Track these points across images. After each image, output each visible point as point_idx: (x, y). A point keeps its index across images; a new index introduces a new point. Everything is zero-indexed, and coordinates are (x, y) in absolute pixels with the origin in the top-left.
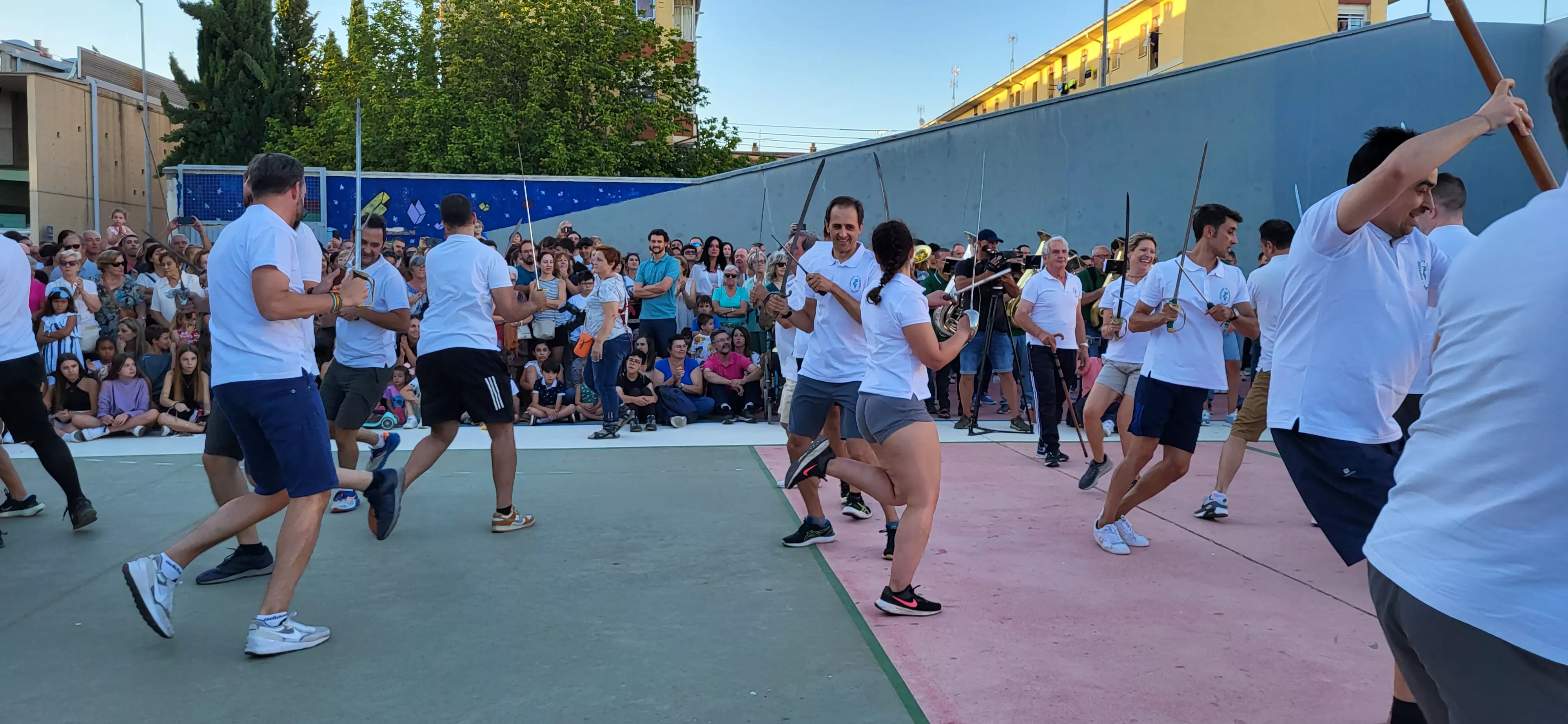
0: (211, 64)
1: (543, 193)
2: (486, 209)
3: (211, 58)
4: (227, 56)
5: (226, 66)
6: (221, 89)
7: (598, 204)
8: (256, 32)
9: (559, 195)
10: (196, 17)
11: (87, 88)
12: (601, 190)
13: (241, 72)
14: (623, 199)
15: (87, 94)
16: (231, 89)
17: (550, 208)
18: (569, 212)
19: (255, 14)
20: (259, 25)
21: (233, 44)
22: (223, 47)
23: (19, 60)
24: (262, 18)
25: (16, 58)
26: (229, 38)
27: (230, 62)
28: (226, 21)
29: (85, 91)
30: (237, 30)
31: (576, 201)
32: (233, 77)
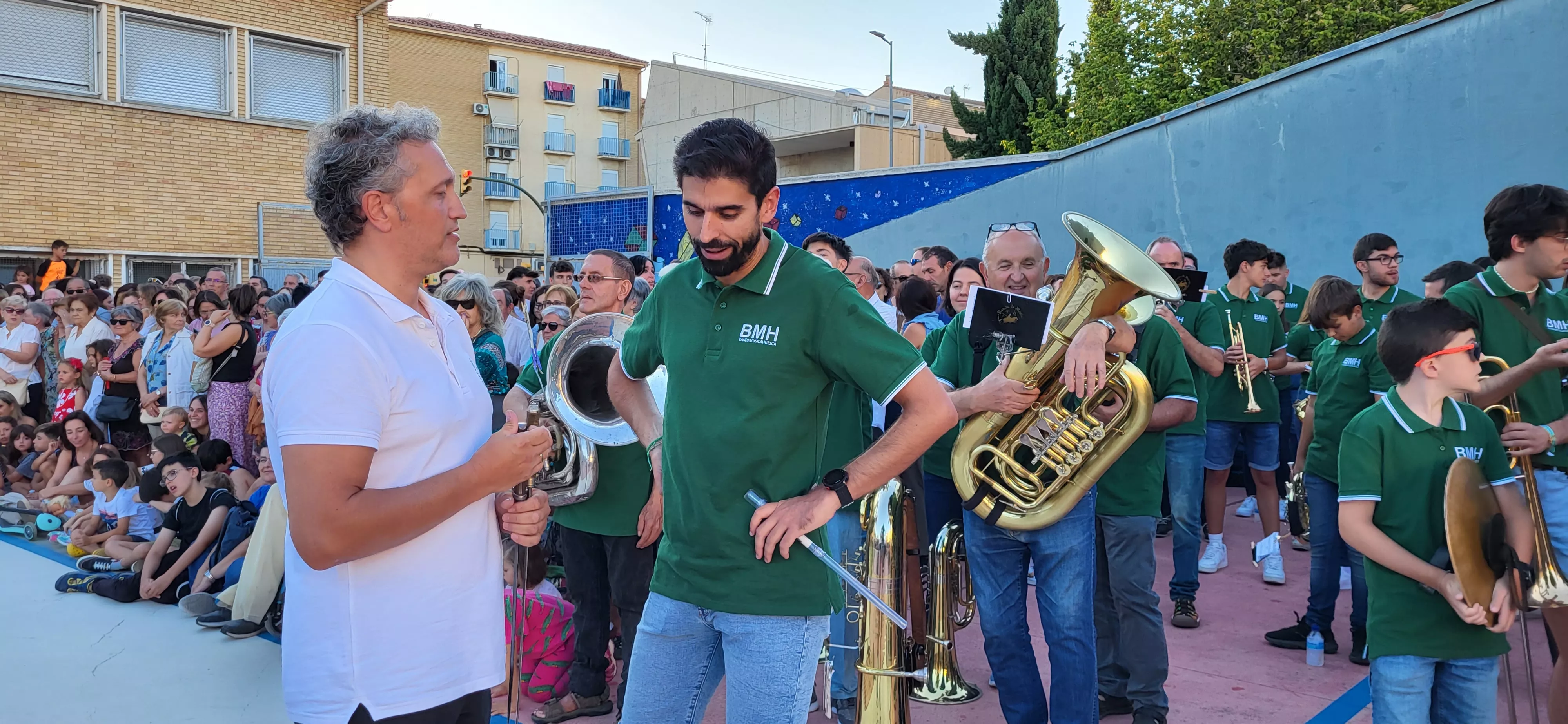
0: (992, 91)
1: (858, 195)
2: (798, 224)
3: (991, 87)
4: (1003, 83)
5: (1001, 93)
6: (997, 117)
7: (923, 205)
8: (1034, 52)
9: (876, 196)
10: (969, 47)
11: (917, 133)
12: (927, 184)
13: (1013, 96)
14: (954, 195)
15: (916, 139)
16: (1004, 116)
17: (865, 216)
18: (887, 220)
19: (1033, 34)
20: (1038, 43)
21: (1010, 69)
22: (1001, 74)
23: (873, 115)
24: (1041, 36)
25: (870, 114)
26: (1006, 64)
27: (1007, 86)
28: (1003, 46)
29: (914, 136)
30: (1013, 53)
31: (896, 204)
32: (1007, 103)
